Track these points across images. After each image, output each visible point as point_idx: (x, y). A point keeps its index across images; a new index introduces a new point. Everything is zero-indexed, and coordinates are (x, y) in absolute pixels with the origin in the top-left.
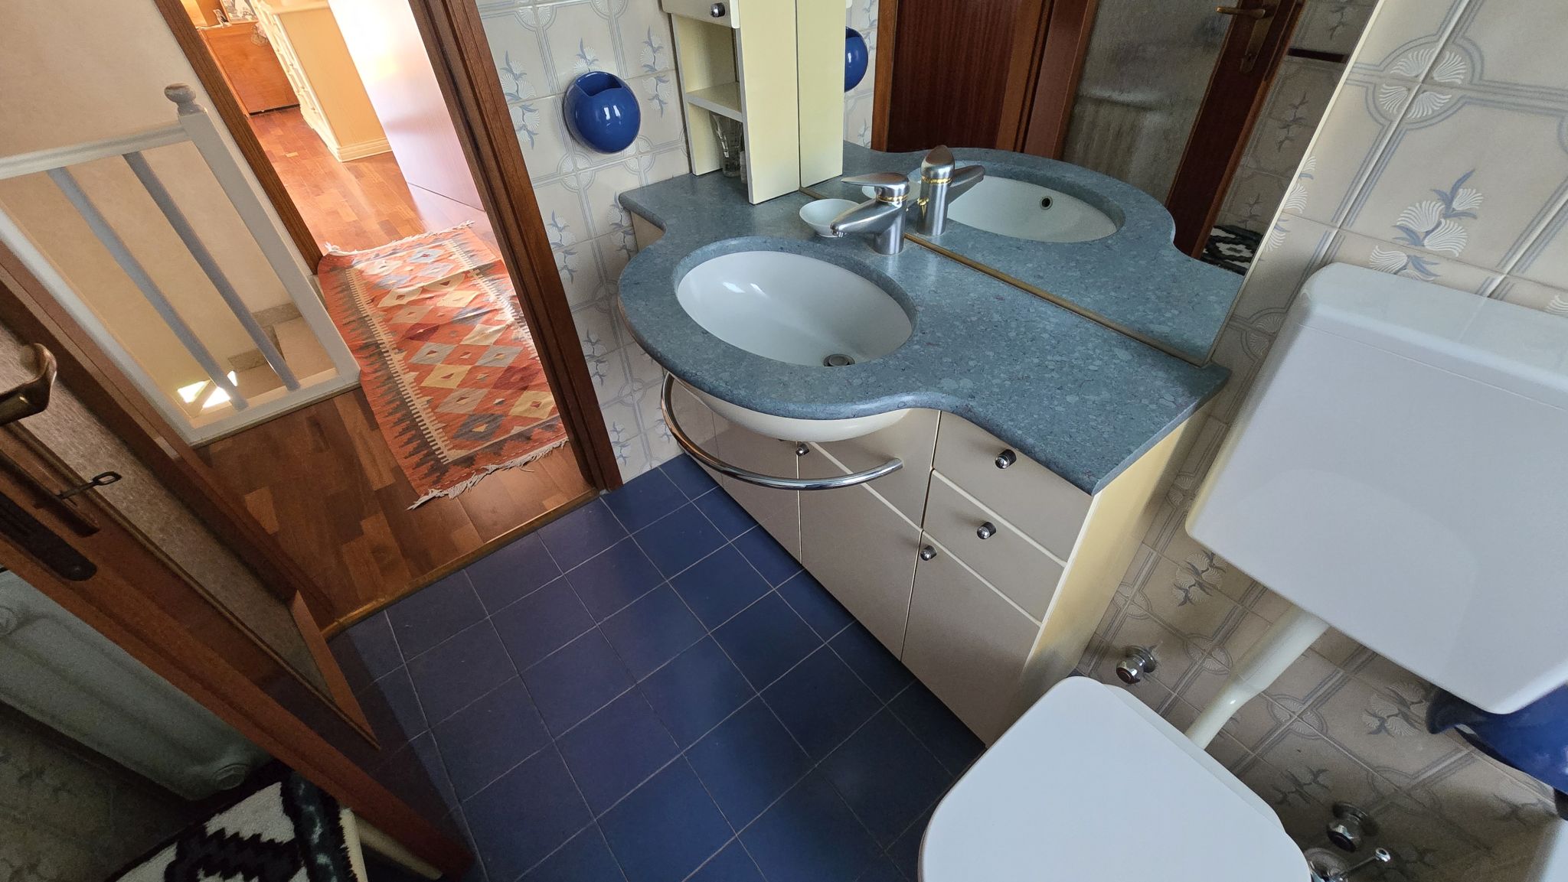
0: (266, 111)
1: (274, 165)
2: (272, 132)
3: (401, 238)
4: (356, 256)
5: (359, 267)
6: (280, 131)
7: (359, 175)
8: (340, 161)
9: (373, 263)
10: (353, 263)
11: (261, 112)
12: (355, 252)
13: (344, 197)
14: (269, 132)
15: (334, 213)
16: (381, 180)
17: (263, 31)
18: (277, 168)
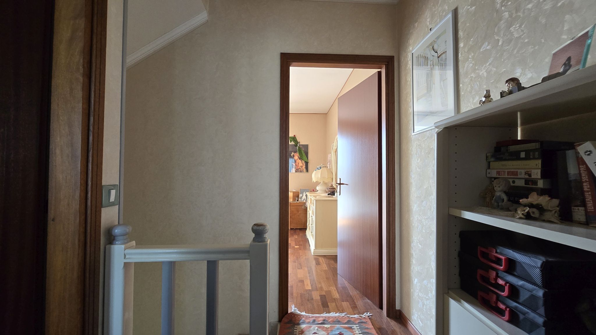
0: (296, 229)
1: (289, 250)
2: (294, 236)
3: (329, 312)
4: (303, 316)
5: (303, 326)
6: (297, 236)
7: (318, 263)
8: (313, 254)
9: (310, 327)
10: (300, 322)
11: (294, 229)
12: (304, 313)
13: (309, 273)
14: (293, 236)
15: (302, 281)
16: (327, 268)
17: (307, 205)
18: (290, 251)
